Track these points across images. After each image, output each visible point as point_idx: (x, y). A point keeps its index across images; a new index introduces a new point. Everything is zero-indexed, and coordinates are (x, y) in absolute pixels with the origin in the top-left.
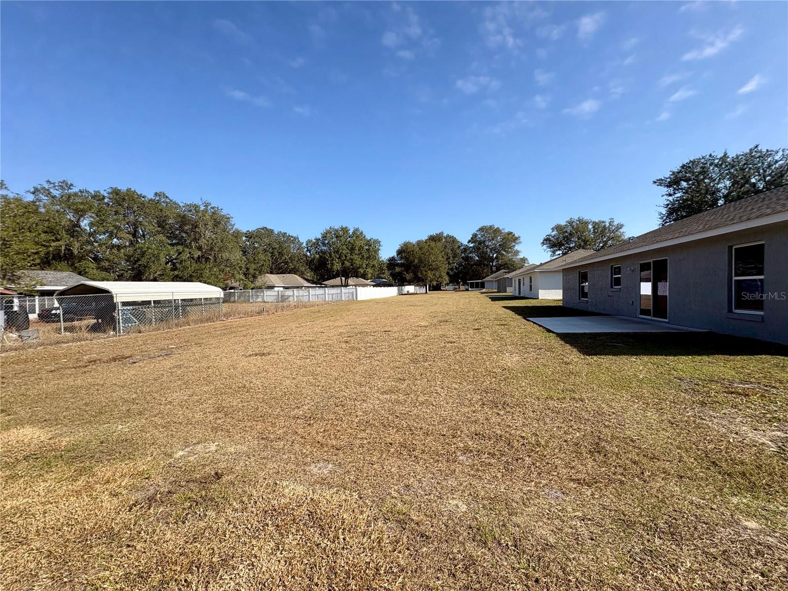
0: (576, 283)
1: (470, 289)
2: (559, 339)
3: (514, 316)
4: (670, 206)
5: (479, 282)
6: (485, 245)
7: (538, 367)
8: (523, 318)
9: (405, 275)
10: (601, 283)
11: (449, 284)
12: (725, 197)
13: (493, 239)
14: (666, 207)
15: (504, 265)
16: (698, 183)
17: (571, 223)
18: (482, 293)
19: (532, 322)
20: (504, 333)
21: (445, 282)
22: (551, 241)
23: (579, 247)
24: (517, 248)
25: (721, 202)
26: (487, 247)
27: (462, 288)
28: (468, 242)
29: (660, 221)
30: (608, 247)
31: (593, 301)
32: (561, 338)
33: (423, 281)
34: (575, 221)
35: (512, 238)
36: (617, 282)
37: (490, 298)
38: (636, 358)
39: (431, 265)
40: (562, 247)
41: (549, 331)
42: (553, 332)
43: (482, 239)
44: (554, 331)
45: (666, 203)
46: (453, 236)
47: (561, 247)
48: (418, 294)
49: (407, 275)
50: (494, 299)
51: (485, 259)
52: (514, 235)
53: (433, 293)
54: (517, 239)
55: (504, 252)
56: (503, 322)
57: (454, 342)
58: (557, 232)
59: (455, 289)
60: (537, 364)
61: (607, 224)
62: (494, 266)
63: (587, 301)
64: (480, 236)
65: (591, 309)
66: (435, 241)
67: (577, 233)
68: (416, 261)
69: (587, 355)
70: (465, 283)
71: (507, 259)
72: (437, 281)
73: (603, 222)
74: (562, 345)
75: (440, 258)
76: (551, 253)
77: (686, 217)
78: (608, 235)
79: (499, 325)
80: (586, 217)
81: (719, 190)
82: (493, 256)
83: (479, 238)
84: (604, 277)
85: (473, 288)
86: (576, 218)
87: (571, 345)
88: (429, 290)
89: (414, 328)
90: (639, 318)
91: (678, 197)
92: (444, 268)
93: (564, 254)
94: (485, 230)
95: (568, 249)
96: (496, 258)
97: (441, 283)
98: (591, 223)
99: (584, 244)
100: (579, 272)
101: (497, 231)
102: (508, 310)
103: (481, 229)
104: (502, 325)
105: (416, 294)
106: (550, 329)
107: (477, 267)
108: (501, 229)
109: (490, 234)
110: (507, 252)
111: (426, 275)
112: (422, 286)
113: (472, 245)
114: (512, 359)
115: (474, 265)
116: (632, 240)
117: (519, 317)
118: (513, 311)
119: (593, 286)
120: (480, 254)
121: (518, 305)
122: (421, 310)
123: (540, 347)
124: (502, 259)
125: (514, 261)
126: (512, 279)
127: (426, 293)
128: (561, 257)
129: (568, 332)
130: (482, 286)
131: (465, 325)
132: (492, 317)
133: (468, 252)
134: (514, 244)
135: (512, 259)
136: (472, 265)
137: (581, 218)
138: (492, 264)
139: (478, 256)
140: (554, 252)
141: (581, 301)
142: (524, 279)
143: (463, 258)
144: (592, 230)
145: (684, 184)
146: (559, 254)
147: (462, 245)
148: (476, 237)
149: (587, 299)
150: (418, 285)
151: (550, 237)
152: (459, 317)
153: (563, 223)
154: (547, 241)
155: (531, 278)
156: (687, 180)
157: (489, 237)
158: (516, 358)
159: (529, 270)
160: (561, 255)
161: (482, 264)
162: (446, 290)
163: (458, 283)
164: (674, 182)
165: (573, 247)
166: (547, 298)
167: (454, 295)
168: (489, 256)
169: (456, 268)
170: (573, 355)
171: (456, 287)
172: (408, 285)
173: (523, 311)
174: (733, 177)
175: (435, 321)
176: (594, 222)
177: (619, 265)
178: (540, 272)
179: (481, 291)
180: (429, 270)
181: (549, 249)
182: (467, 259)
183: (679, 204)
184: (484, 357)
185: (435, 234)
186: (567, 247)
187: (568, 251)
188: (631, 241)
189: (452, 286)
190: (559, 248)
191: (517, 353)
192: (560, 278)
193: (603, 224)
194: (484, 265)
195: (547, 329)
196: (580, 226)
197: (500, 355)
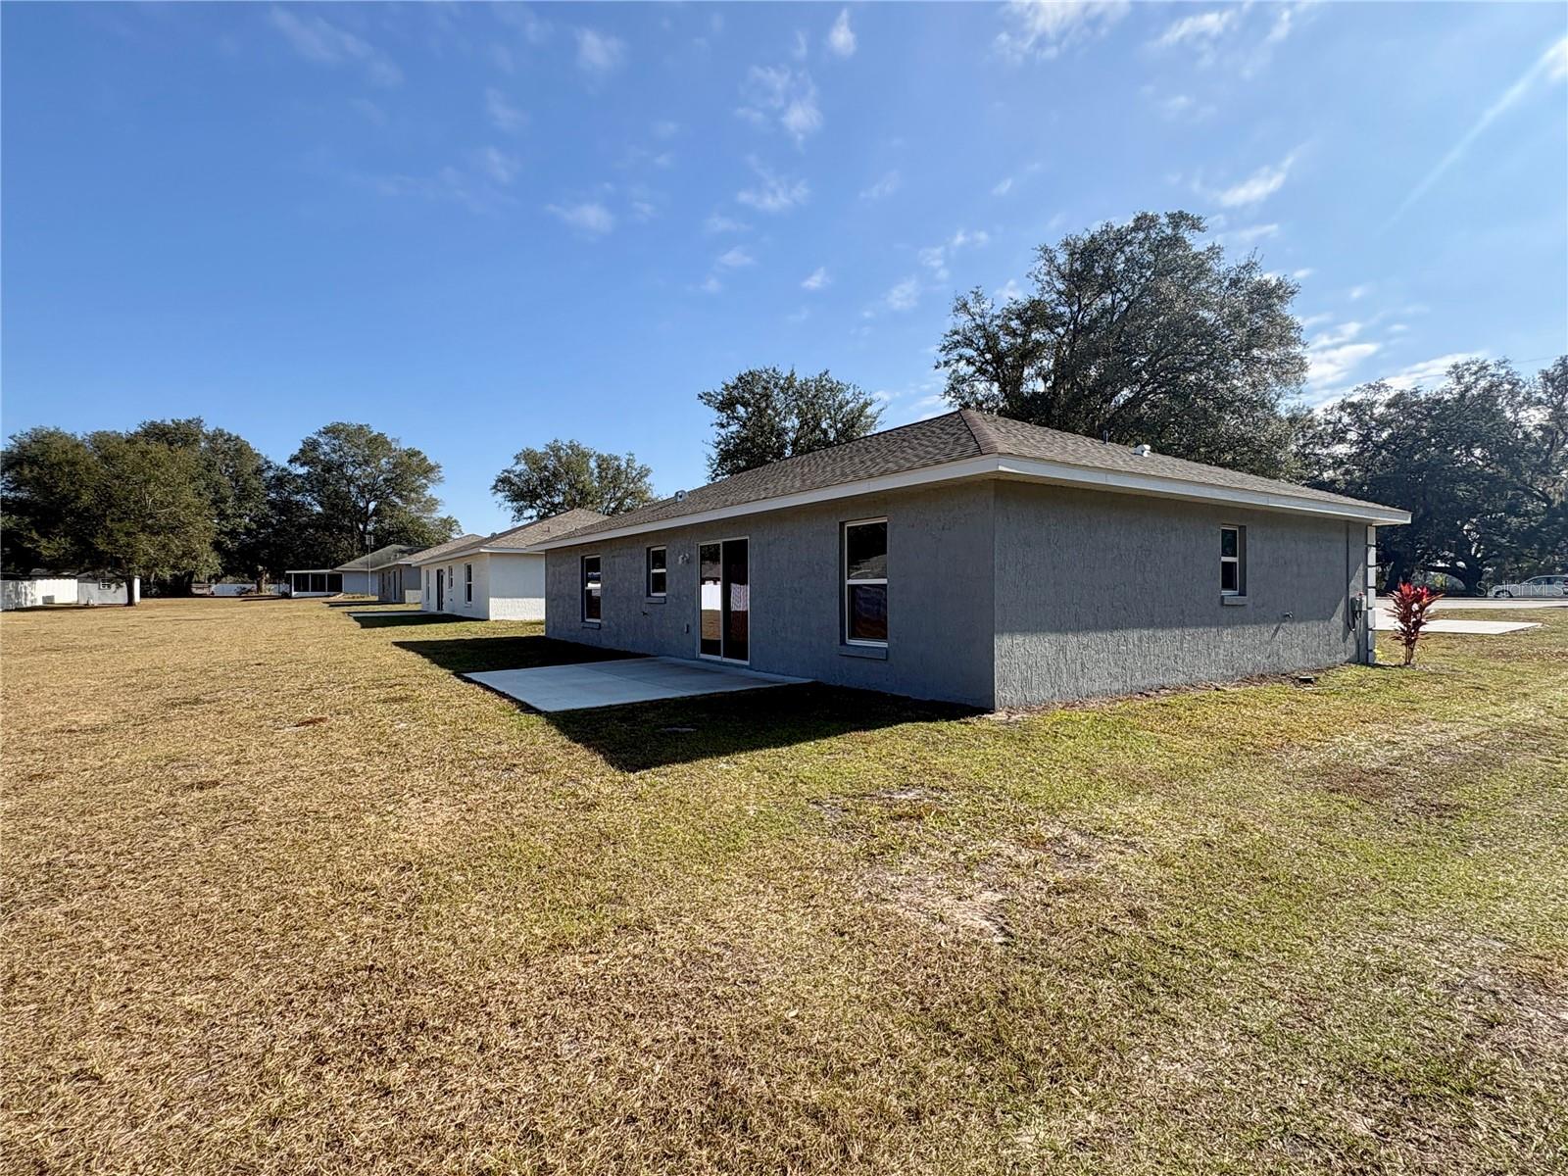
0: (576, 583)
1: (294, 593)
2: (554, 731)
3: (429, 671)
4: (722, 446)
5: (323, 575)
6: (344, 476)
7: (513, 835)
8: (454, 674)
9: (32, 540)
10: (627, 584)
11: (223, 576)
12: (795, 443)
13: (367, 463)
14: (716, 447)
15: (398, 532)
16: (759, 412)
17: (555, 450)
18: (333, 605)
19: (479, 684)
20: (403, 725)
21: (207, 572)
22: (514, 485)
23: (573, 504)
24: (432, 491)
25: (788, 452)
26: (350, 480)
27: (269, 589)
28: (290, 462)
29: (708, 472)
30: (625, 511)
31: (612, 624)
32: (558, 726)
33: (116, 563)
34: (565, 447)
35: (418, 466)
36: (659, 583)
37: (356, 619)
38: (728, 762)
39: (151, 516)
40: (538, 502)
41: (527, 708)
42: (538, 712)
43: (335, 457)
44: (539, 706)
45: (717, 440)
46: (238, 438)
47: (536, 499)
48: (93, 607)
49: (44, 542)
50: (367, 622)
51: (344, 512)
52: (425, 459)
53: (158, 606)
54: (431, 469)
55: (397, 500)
56: (398, 692)
57: (216, 783)
58: (526, 467)
59: (243, 595)
60: (508, 823)
61: (624, 465)
62: (370, 533)
63: (600, 624)
64: (327, 449)
65: (608, 643)
66: (171, 444)
67: (567, 473)
68: (87, 498)
69: (629, 771)
70: (277, 577)
71: (405, 518)
72: (174, 567)
73: (616, 458)
74: (563, 747)
75: (188, 495)
76: (513, 513)
77: (745, 469)
78: (625, 485)
79: (385, 701)
80: (586, 444)
81: (785, 431)
82: (367, 507)
83: (325, 454)
84: (633, 571)
85: (306, 590)
86: (567, 442)
87: (588, 747)
88: (143, 595)
89: (36, 741)
90: (702, 660)
91: (732, 433)
92: (202, 531)
93: (542, 518)
94: (343, 436)
95: (548, 506)
96: (376, 512)
97: (191, 574)
98: (594, 458)
99: (581, 498)
100: (583, 558)
101: (378, 443)
102: (411, 653)
103: (333, 431)
104: (395, 700)
105: (87, 607)
106: (529, 701)
107: (317, 531)
108: (389, 439)
109: (358, 447)
110: (406, 500)
111: (128, 545)
112: (111, 581)
113: (302, 471)
114: (430, 820)
115: (306, 526)
116: (681, 497)
117: (444, 671)
118: (425, 655)
119: (612, 591)
120: (329, 497)
121: (438, 638)
122: (96, 663)
123: (510, 761)
124: (391, 517)
125: (424, 525)
126: (419, 568)
127: (131, 602)
128: (535, 523)
129: (571, 707)
130: (335, 584)
131: (267, 711)
132: (363, 677)
133: (290, 488)
134: (424, 481)
135: (419, 518)
136: (303, 528)
137: (577, 444)
138: (365, 528)
139: (321, 504)
140: (520, 511)
141: (586, 625)
142: (451, 570)
143: (272, 504)
144: (596, 470)
145: (741, 410)
146: (531, 517)
147: (270, 467)
148: (315, 449)
149: (598, 621)
150: (95, 579)
151: (512, 476)
152: (247, 683)
153: (540, 449)
154: (504, 482)
155: (469, 568)
156: (745, 405)
157: (355, 455)
158: (443, 813)
159: (465, 548)
160: (535, 519)
161: (334, 525)
162: (212, 595)
163: (255, 576)
164: (727, 404)
165: (559, 503)
166: (508, 618)
167: (240, 610)
168: (355, 505)
169: (248, 531)
170: (597, 776)
171: (248, 586)
172: (48, 577)
173: (453, 654)
174: (801, 414)
175: (147, 702)
176: (599, 456)
177: (664, 548)
178: (491, 553)
179: (332, 599)
180: (143, 530)
181: (510, 504)
182: (285, 507)
183: (736, 445)
184: (333, 828)
185: (168, 422)
186: (548, 502)
187: (550, 512)
188: (679, 500)
189: (235, 582)
190: (531, 501)
191: (444, 793)
192: (538, 571)
193: (616, 463)
194: (341, 529)
195: (520, 701)
196: (574, 458)
197: (390, 808)
